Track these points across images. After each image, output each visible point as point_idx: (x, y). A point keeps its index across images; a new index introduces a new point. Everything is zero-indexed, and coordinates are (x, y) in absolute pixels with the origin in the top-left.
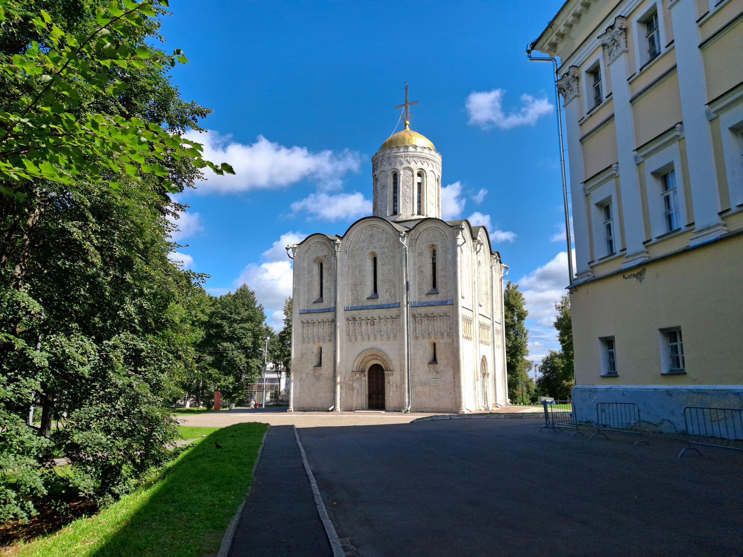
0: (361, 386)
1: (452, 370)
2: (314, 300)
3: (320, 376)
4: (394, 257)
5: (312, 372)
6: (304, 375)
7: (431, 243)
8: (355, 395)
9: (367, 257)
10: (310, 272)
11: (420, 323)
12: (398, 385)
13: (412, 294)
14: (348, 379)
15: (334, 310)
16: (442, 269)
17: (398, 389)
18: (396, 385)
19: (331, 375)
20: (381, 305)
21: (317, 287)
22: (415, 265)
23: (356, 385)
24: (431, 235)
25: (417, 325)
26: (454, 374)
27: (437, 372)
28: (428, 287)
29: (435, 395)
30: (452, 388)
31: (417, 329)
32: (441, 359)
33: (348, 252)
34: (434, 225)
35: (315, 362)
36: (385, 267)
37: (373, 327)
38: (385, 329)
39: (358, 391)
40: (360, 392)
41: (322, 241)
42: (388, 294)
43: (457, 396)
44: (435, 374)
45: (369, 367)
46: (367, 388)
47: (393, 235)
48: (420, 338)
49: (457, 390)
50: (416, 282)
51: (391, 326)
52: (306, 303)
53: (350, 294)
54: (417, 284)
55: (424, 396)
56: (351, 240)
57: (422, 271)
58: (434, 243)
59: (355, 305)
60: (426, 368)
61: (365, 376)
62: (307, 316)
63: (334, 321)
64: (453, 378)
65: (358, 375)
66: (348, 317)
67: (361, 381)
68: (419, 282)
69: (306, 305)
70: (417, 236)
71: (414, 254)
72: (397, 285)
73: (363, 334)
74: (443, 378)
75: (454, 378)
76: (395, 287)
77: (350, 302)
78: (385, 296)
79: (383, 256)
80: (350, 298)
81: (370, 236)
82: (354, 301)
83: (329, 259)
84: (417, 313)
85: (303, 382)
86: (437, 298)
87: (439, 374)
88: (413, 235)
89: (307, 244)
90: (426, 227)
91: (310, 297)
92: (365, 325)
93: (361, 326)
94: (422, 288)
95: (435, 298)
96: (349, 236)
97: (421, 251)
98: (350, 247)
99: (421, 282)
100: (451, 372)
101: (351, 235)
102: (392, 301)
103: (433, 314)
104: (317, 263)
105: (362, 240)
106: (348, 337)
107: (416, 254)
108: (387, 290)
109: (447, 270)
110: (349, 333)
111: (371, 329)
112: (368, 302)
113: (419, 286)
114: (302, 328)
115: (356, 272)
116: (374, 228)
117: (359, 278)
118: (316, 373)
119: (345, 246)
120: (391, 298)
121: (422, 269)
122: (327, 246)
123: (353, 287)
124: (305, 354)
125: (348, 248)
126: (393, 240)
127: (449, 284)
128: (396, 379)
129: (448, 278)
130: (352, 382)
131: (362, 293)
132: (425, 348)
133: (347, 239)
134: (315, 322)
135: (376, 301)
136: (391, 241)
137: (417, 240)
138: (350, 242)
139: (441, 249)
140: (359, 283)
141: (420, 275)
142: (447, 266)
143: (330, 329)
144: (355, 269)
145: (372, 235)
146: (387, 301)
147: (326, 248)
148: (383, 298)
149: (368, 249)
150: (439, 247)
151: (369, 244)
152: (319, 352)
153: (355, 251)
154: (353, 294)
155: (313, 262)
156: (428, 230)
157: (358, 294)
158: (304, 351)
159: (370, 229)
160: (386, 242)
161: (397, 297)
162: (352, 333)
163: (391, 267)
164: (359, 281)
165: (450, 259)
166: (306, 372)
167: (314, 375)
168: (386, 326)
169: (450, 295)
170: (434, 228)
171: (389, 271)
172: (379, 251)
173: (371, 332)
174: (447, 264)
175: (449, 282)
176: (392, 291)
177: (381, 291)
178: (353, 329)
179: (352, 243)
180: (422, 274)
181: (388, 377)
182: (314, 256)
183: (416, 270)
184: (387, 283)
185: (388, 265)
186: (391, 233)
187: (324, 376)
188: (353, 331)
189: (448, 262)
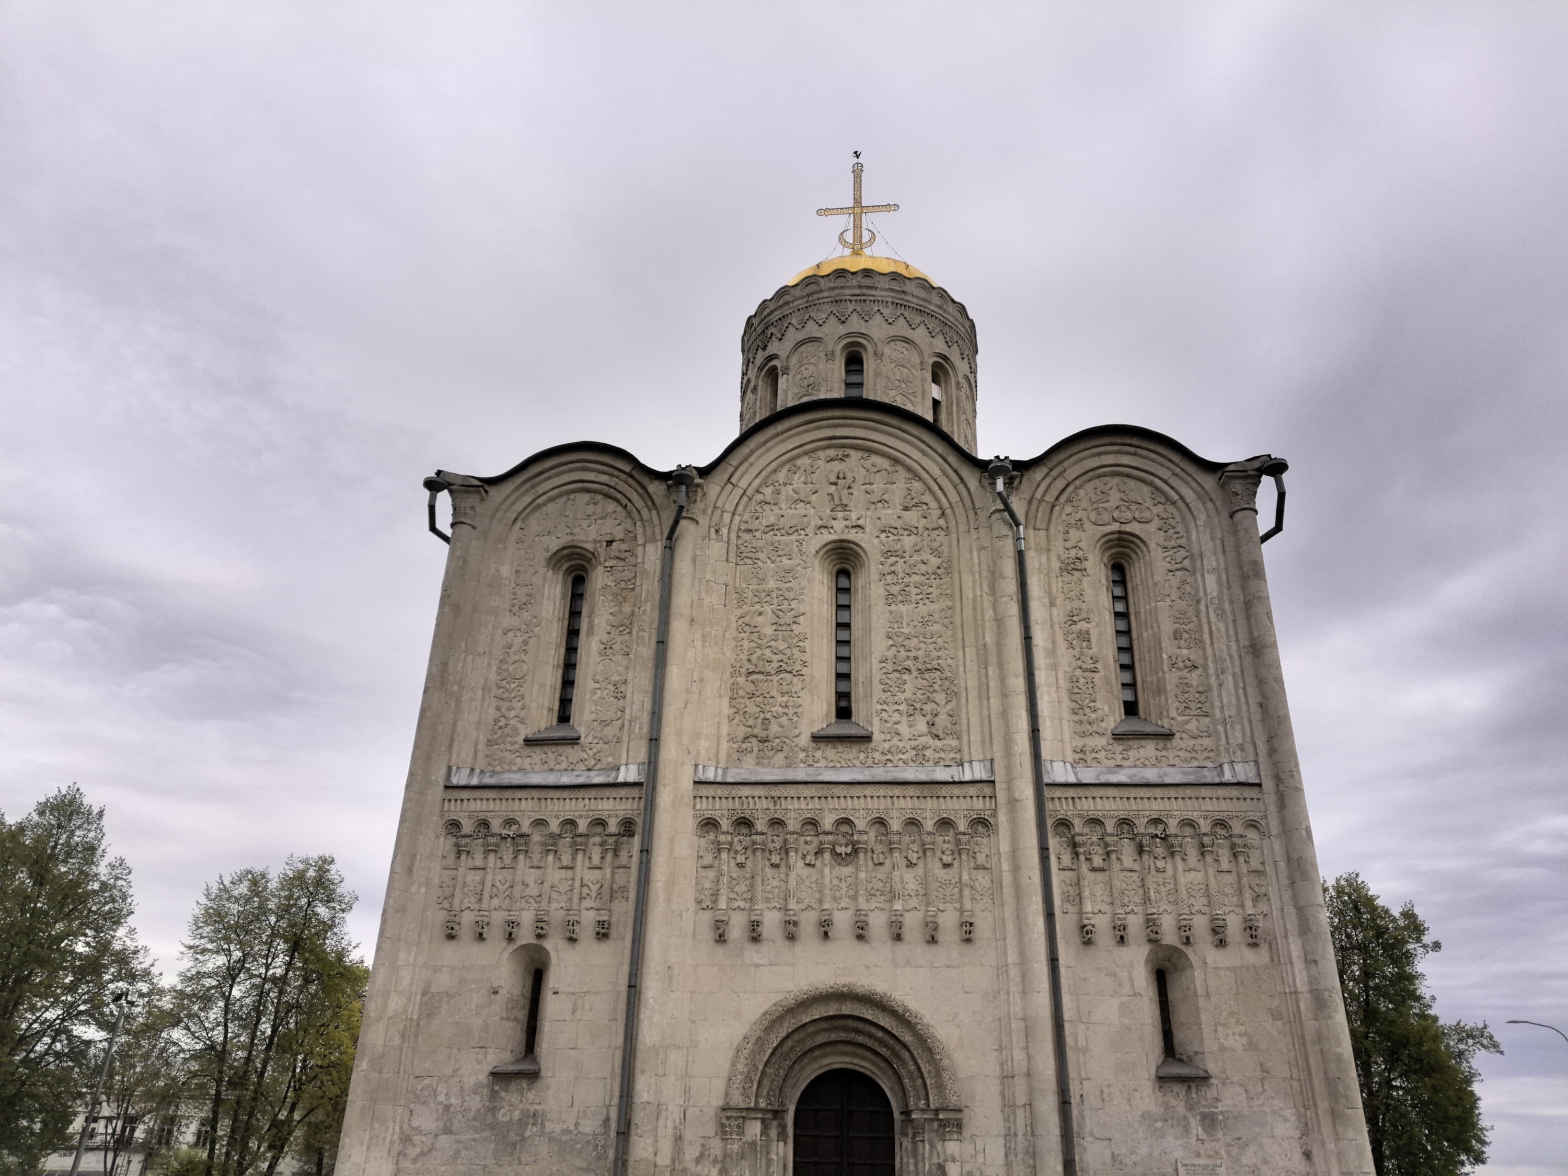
1: (1288, 1113)
2: (525, 731)
3: (523, 1124)
4: (946, 569)
5: (475, 1103)
6: (426, 1120)
7: (1115, 527)
9: (817, 562)
10: (523, 607)
11: (1098, 861)
13: (1048, 723)
14: (692, 1151)
15: (647, 778)
16: (1177, 635)
19: (594, 1124)
21: (552, 677)
22: (1052, 604)
24: (1115, 498)
25: (1082, 869)
26: (1307, 1130)
27: (1210, 1122)
31: (1085, 893)
32: (1222, 1049)
33: (724, 531)
34: (1126, 460)
35: (505, 1038)
36: (903, 608)
37: (848, 870)
38: (912, 885)
41: (604, 478)
42: (921, 722)
44: (1197, 1128)
45: (803, 1085)
47: (944, 481)
48: (1104, 937)
50: (1061, 675)
51: (940, 872)
52: (482, 739)
53: (726, 710)
54: (1061, 685)
56: (744, 483)
57: (1084, 636)
58: (1127, 528)
59: (749, 763)
60: (1149, 1097)
61: (782, 1135)
62: (484, 805)
63: (637, 831)
64: (1298, 1156)
65: (754, 1129)
66: (716, 815)
67: (769, 1162)
68: (1073, 680)
69: (480, 749)
70: (1054, 492)
71: (1044, 559)
72: (972, 683)
73: (792, 905)
74: (1248, 1158)
75: (1307, 1155)
76: (952, 695)
77: (725, 745)
78: (904, 729)
79: (893, 559)
80: (725, 729)
81: (834, 479)
82: (744, 746)
83: (627, 554)
84: (1080, 816)
85: (415, 1161)
86: (1164, 753)
87: (1220, 1134)
88: (1038, 485)
89: (528, 485)
90: (1094, 463)
91: (512, 713)
92: (804, 857)
93: (783, 864)
94: (1091, 704)
95: (1159, 754)
96: (737, 468)
97: (1073, 553)
98: (734, 514)
99: (1082, 681)
100: (1286, 1120)
101: (746, 464)
102: (942, 755)
103: (1156, 821)
104: (561, 573)
105: (791, 493)
106: (707, 916)
107: (1056, 565)
108: (918, 705)
109: (1206, 636)
110: (716, 894)
111: (835, 882)
112: (818, 754)
113: (1074, 697)
114: (452, 856)
115: (760, 619)
116: (852, 452)
117: (773, 643)
118: (502, 1111)
119: (715, 507)
120: (937, 742)
121: (1083, 626)
122: (625, 501)
123: (741, 680)
124: (450, 996)
125: (727, 517)
126: (944, 500)
127: (1220, 696)
128: (980, 1159)
129: (1211, 671)
130: (718, 1166)
131: (786, 710)
132: (1132, 986)
133: (726, 476)
134: (525, 829)
135: (860, 751)
136: (933, 505)
137: (1053, 506)
138: (738, 492)
139: (1166, 554)
140: (775, 665)
141: (1078, 649)
142: (1204, 620)
143: (608, 871)
144: (757, 607)
145: (841, 476)
146: (914, 753)
147: (619, 509)
148: (895, 741)
149: (823, 531)
150: (1153, 546)
151: (828, 511)
152: (525, 991)
153: (758, 534)
154: (738, 712)
155: (543, 563)
156: (1099, 476)
157: (768, 716)
158: (443, 982)
159: (832, 453)
160: (906, 509)
161: (975, 737)
162: (733, 896)
163: (934, 607)
164: (775, 658)
165: (1215, 594)
166: (441, 1098)
167: (489, 1119)
168: (920, 870)
169: (1231, 741)
170: (1127, 470)
171: (924, 624)
172: (876, 541)
173: (838, 894)
174: (1198, 612)
175: (1220, 685)
176: (943, 711)
177: (885, 707)
178: (734, 875)
179: (745, 499)
180: (1085, 644)
181: (932, 1146)
182: (554, 538)
183: (1057, 628)
184: (915, 674)
185: (920, 596)
186: (936, 472)
187: (549, 1127)
188: (737, 889)
189: (1203, 602)
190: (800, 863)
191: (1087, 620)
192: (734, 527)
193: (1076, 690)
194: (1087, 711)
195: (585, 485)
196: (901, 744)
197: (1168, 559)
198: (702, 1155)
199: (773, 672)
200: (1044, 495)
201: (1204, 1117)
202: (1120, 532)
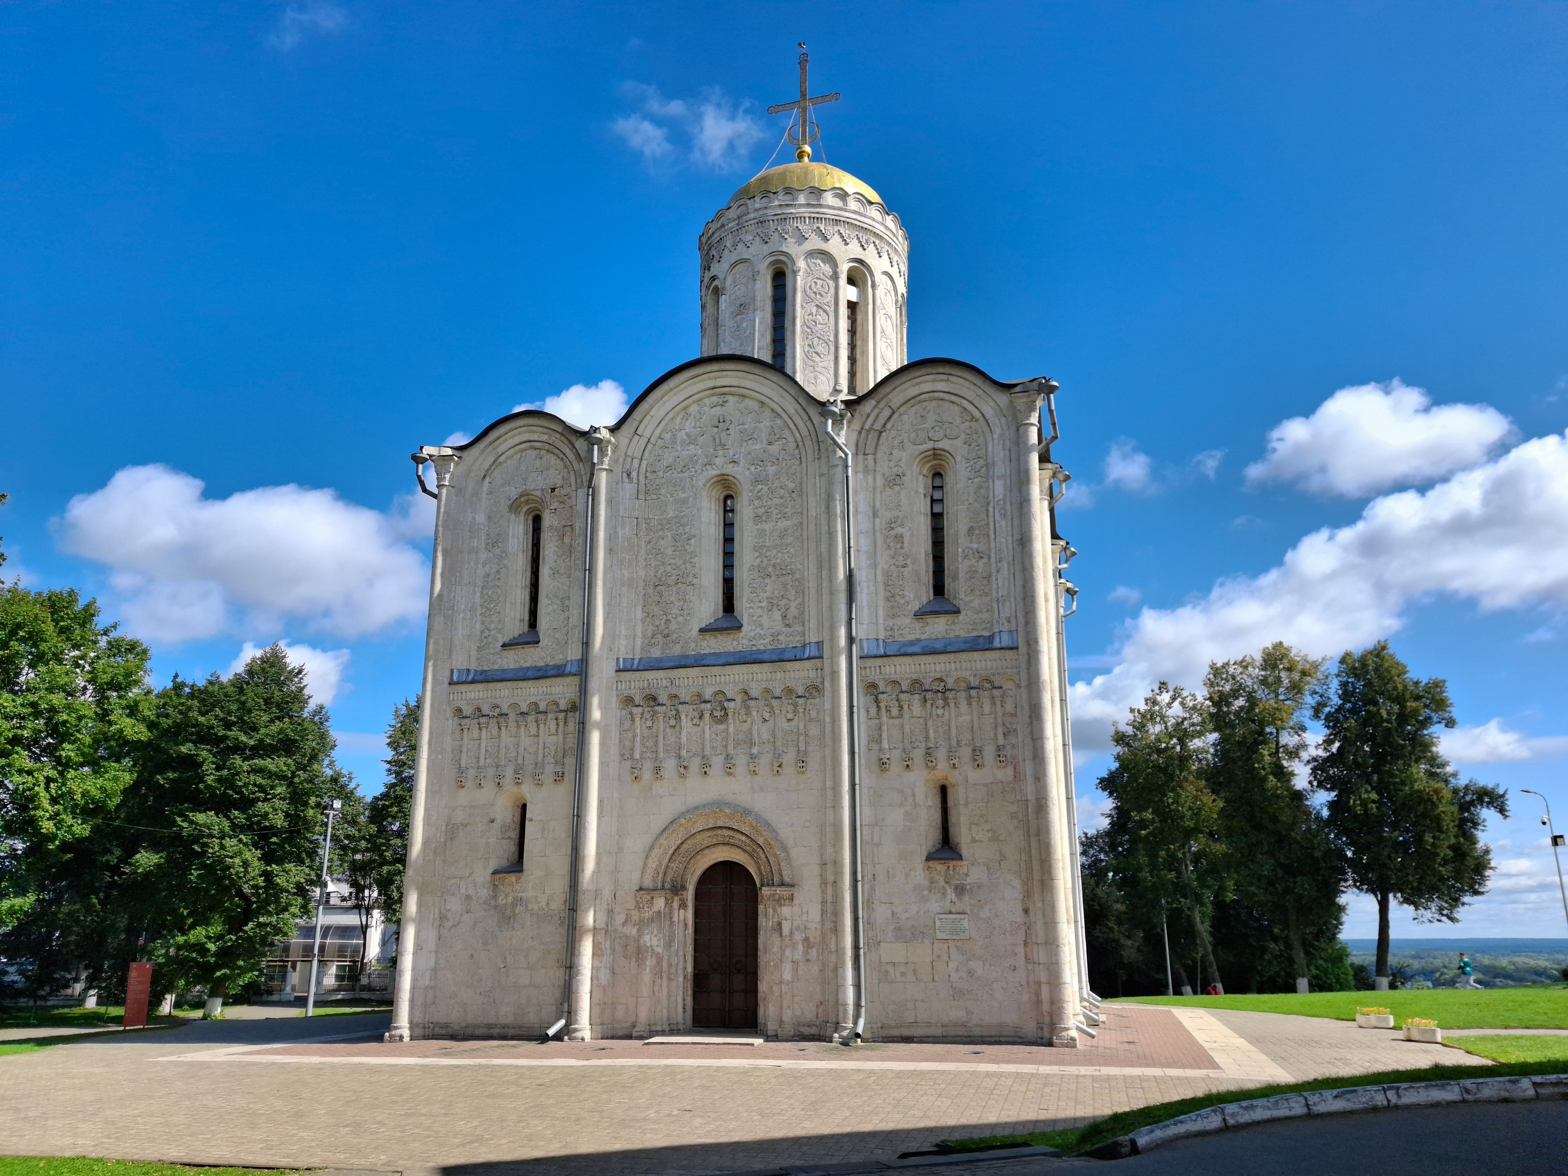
0: (669, 944)
1: (1017, 883)
2: (506, 639)
3: (514, 905)
4: (799, 491)
5: (484, 893)
6: (454, 905)
7: (930, 445)
8: (647, 977)
9: (704, 493)
10: (495, 544)
11: (895, 711)
12: (815, 936)
13: (866, 611)
14: (620, 918)
15: (582, 670)
16: (971, 531)
17: (813, 953)
18: (806, 940)
19: (558, 904)
20: (751, 653)
21: (521, 596)
22: (875, 516)
23: (652, 940)
24: (931, 418)
25: (884, 719)
26: (1027, 894)
27: (960, 890)
28: (920, 593)
29: (954, 976)
30: (1021, 950)
31: (885, 735)
32: (974, 841)
33: (634, 474)
34: (940, 386)
35: (502, 851)
36: (766, 526)
37: (722, 727)
38: (765, 736)
39: (659, 960)
40: (665, 965)
41: (545, 438)
42: (777, 615)
43: (1043, 977)
44: (951, 895)
45: (699, 873)
46: (690, 949)
47: (796, 418)
48: (895, 767)
49: (1041, 955)
50: (879, 572)
51: (786, 725)
52: (474, 647)
53: (639, 614)
54: (880, 578)
55: (911, 977)
56: (647, 434)
57: (899, 538)
58: (940, 445)
59: (656, 653)
60: (919, 874)
61: (683, 905)
62: (477, 694)
63: (578, 708)
64: (1019, 912)
65: (660, 903)
66: (632, 693)
67: (672, 923)
68: (887, 575)
69: (473, 653)
70: (882, 421)
71: (870, 479)
72: (812, 584)
73: (684, 753)
74: (985, 913)
75: (1026, 911)
76: (801, 592)
77: (639, 642)
78: (765, 621)
79: (760, 487)
80: (639, 629)
81: (717, 424)
82: (653, 641)
83: (566, 498)
84: (885, 680)
85: (449, 929)
86: (953, 627)
87: (966, 898)
88: (868, 416)
89: (490, 448)
90: (914, 391)
91: (493, 626)
92: (692, 720)
93: (678, 726)
94: (901, 593)
95: (949, 627)
96: (641, 422)
97: (895, 470)
98: (641, 460)
99: (895, 575)
100: (1013, 887)
101: (648, 417)
102: (791, 638)
103: (941, 680)
104: (522, 514)
105: (685, 437)
106: (628, 764)
107: (880, 481)
108: (775, 602)
109: (992, 533)
110: (632, 750)
111: (713, 736)
112: (705, 644)
113: (888, 588)
114: (458, 732)
115: (663, 542)
116: (730, 398)
117: (673, 561)
118: (501, 898)
119: (626, 455)
120: (788, 629)
121: (899, 530)
122: (562, 456)
123: (650, 591)
124: (464, 825)
125: (636, 462)
126: (798, 435)
127: (997, 579)
128: (805, 917)
129: (993, 560)
130: (637, 927)
131: (682, 612)
132: (914, 800)
133: (633, 430)
134: (505, 711)
135: (733, 640)
136: (791, 439)
137: (881, 432)
138: (644, 441)
139: (968, 465)
140: (674, 578)
141: (893, 550)
142: (991, 519)
143: (561, 737)
144: (660, 533)
145: (721, 420)
146: (772, 638)
147: (558, 462)
148: (758, 630)
149: (708, 467)
150: (959, 458)
151: (712, 450)
152: (515, 819)
153: (661, 473)
154: (648, 615)
155: (507, 509)
156: (920, 402)
157: (669, 617)
158: (459, 816)
159: (715, 399)
160: (770, 443)
161: (813, 625)
162: (644, 750)
163: (788, 523)
164: (674, 572)
165: (1001, 497)
166: (463, 891)
167: (493, 903)
168: (770, 724)
169: (1001, 615)
170: (941, 395)
171: (781, 537)
172: (747, 473)
173: (715, 745)
174: (987, 511)
175: (998, 571)
176: (793, 604)
177: (752, 605)
178: (645, 735)
179: (650, 446)
180: (899, 546)
181: (774, 910)
182: (513, 488)
183: (878, 534)
184: (774, 578)
185: (779, 516)
186: (792, 411)
187: (530, 907)
188: (647, 744)
189: (992, 504)
190: (690, 724)
191: (902, 525)
192: (643, 470)
193: (890, 583)
194: (898, 598)
195: (532, 443)
196: (762, 633)
197: (969, 469)
198: (626, 920)
199: (672, 583)
200: (873, 424)
201: (956, 887)
202: (934, 449)
